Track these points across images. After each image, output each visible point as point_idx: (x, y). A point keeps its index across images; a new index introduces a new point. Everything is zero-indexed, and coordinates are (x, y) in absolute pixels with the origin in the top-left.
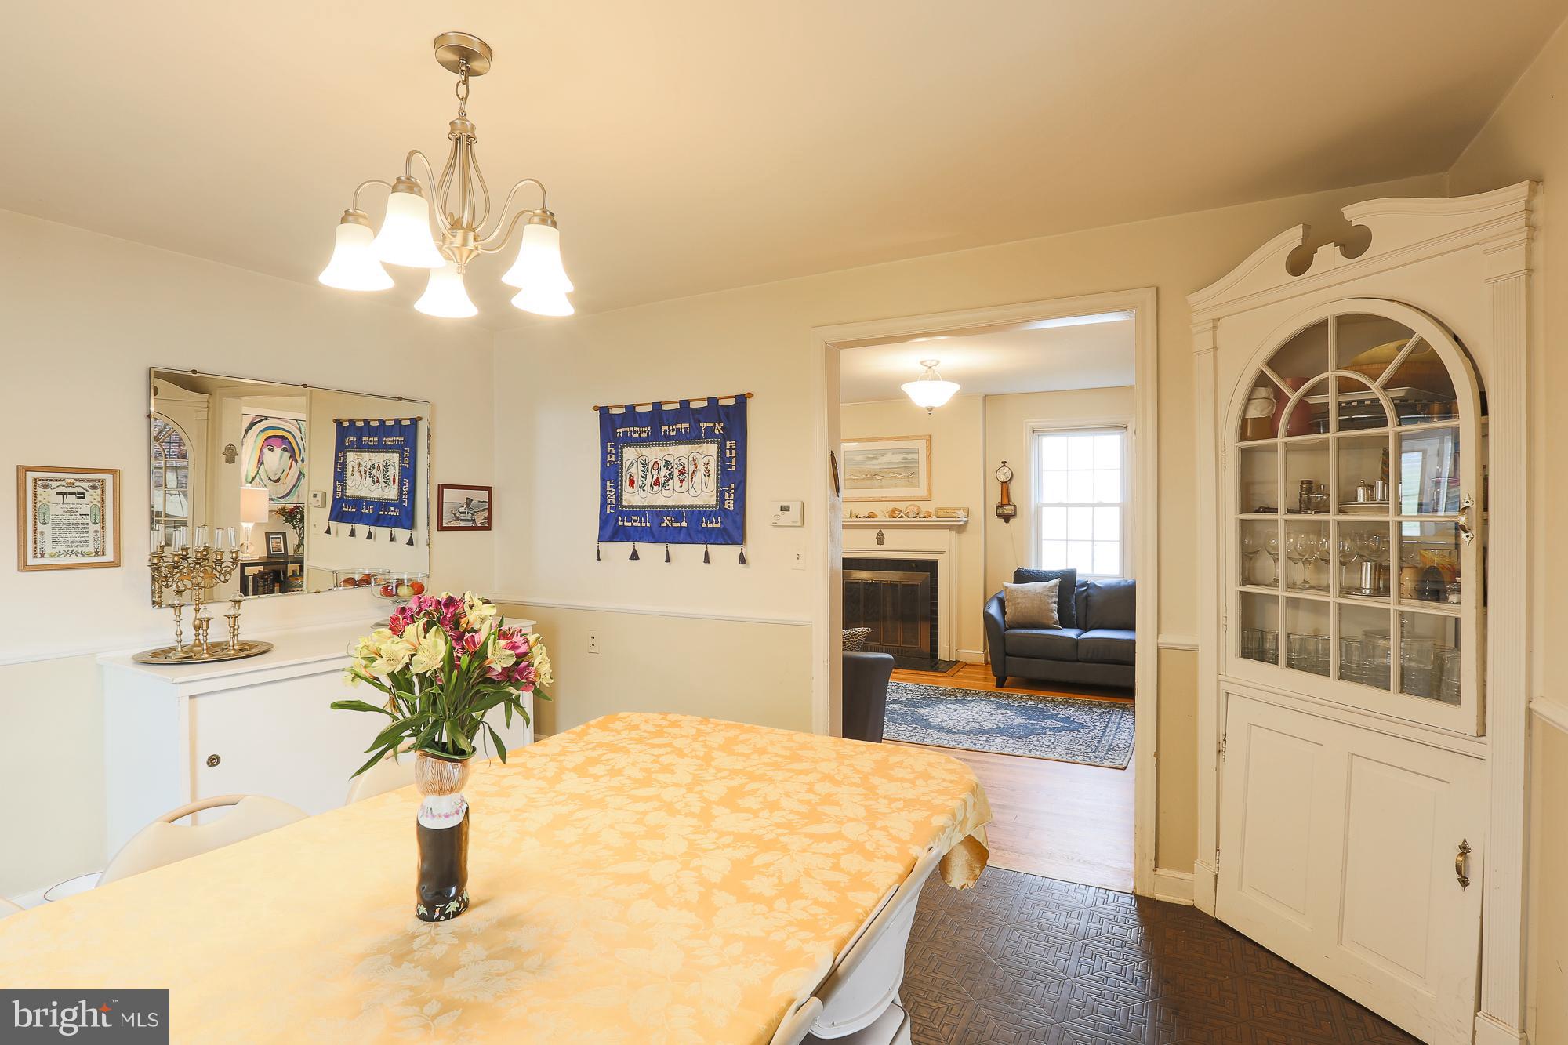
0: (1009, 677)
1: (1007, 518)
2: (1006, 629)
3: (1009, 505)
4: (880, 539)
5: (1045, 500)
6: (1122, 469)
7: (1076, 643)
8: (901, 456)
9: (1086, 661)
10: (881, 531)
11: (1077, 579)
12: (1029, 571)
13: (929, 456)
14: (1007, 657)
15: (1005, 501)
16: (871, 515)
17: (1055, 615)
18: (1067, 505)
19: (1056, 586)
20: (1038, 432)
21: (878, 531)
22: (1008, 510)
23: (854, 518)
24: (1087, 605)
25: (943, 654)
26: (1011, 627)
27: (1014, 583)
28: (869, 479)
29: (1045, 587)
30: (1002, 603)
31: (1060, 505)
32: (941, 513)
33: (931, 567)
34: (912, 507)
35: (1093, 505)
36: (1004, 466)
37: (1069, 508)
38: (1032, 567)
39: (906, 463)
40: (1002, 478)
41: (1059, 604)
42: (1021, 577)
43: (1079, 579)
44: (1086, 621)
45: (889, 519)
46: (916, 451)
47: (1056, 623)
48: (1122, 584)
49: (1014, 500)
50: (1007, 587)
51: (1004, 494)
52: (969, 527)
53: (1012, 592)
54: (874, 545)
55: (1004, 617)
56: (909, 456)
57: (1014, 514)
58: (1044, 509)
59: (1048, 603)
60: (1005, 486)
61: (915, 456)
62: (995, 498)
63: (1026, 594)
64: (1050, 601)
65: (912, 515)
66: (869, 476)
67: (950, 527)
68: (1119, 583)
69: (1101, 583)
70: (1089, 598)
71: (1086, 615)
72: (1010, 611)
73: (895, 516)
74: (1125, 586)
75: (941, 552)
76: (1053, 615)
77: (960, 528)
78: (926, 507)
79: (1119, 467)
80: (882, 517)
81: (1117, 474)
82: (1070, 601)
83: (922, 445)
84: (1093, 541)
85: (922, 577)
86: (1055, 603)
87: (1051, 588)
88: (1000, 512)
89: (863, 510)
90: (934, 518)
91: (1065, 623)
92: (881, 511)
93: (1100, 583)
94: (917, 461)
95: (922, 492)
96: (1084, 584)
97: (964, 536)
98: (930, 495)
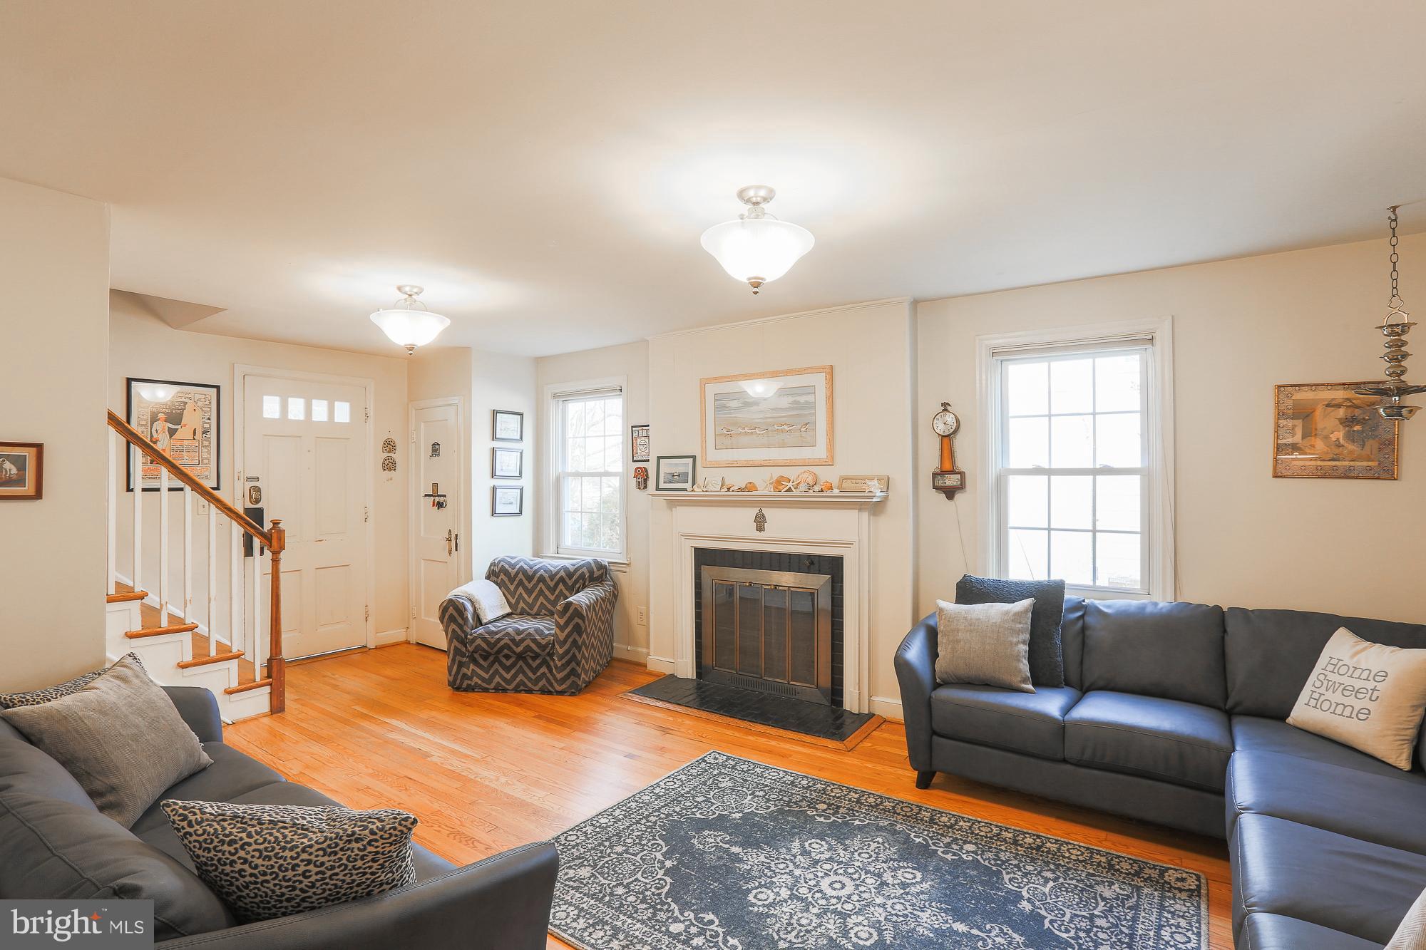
0: (937, 773)
1: (950, 493)
2: (936, 686)
3: (953, 472)
4: (760, 523)
5: (1014, 463)
6: (1146, 412)
7: (1061, 729)
8: (791, 399)
9: (1079, 764)
10: (760, 510)
11: (1066, 596)
12: (982, 582)
13: (830, 398)
14: (935, 738)
15: (947, 466)
16: (750, 487)
17: (1024, 666)
18: (1049, 472)
19: (1026, 611)
20: (1003, 354)
21: (757, 510)
22: (952, 480)
23: (724, 492)
24: (1083, 643)
25: (851, 701)
26: (946, 683)
27: (957, 602)
28: (746, 434)
29: (1007, 613)
30: (932, 636)
31: (1037, 471)
32: (847, 485)
33: (832, 567)
34: (805, 475)
35: (1095, 472)
36: (945, 410)
37: (1052, 477)
38: (990, 573)
39: (796, 408)
40: (940, 428)
41: (1032, 644)
42: (970, 591)
43: (1069, 596)
44: (1081, 680)
45: (771, 493)
46: (810, 390)
47: (1025, 681)
48: (1149, 609)
49: (961, 464)
50: (941, 610)
51: (946, 454)
52: (891, 505)
53: (951, 619)
54: (749, 530)
55: (933, 662)
56: (802, 399)
57: (961, 487)
58: (1011, 477)
59: (1011, 643)
60: (947, 440)
61: (810, 398)
62: (931, 461)
63: (972, 625)
64: (1015, 640)
65: (803, 487)
66: (746, 430)
67: (860, 506)
68: (1143, 608)
69: (1109, 607)
70: (1088, 633)
71: (1082, 663)
72: (944, 653)
73: (781, 488)
74: (1153, 615)
75: (848, 545)
76: (1021, 666)
77: (876, 508)
78: (829, 475)
79: (1138, 408)
80: (764, 490)
81: (1135, 421)
82: (1052, 639)
83: (819, 380)
84: (1094, 531)
85: (818, 581)
86: (1024, 642)
87: (1018, 615)
88: (939, 483)
89: (738, 478)
90: (836, 492)
91: (1043, 678)
92: (762, 480)
93: (1104, 605)
94: (812, 406)
95: (820, 452)
96: (1079, 606)
97: (883, 521)
98: (833, 457)
